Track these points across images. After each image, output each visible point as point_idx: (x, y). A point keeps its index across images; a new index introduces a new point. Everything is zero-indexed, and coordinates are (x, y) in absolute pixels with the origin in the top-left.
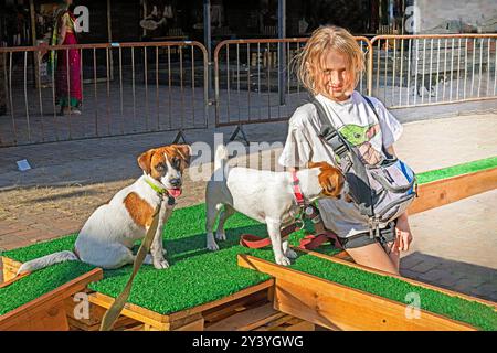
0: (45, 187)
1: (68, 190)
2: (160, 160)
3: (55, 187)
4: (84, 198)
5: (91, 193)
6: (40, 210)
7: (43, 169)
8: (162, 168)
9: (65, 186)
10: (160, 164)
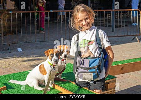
0: (24, 57)
1: (31, 58)
2: (52, 53)
3: (27, 57)
4: (35, 61)
5: (38, 59)
6: (20, 65)
7: (25, 51)
8: (52, 55)
9: (30, 57)
10: (52, 54)
